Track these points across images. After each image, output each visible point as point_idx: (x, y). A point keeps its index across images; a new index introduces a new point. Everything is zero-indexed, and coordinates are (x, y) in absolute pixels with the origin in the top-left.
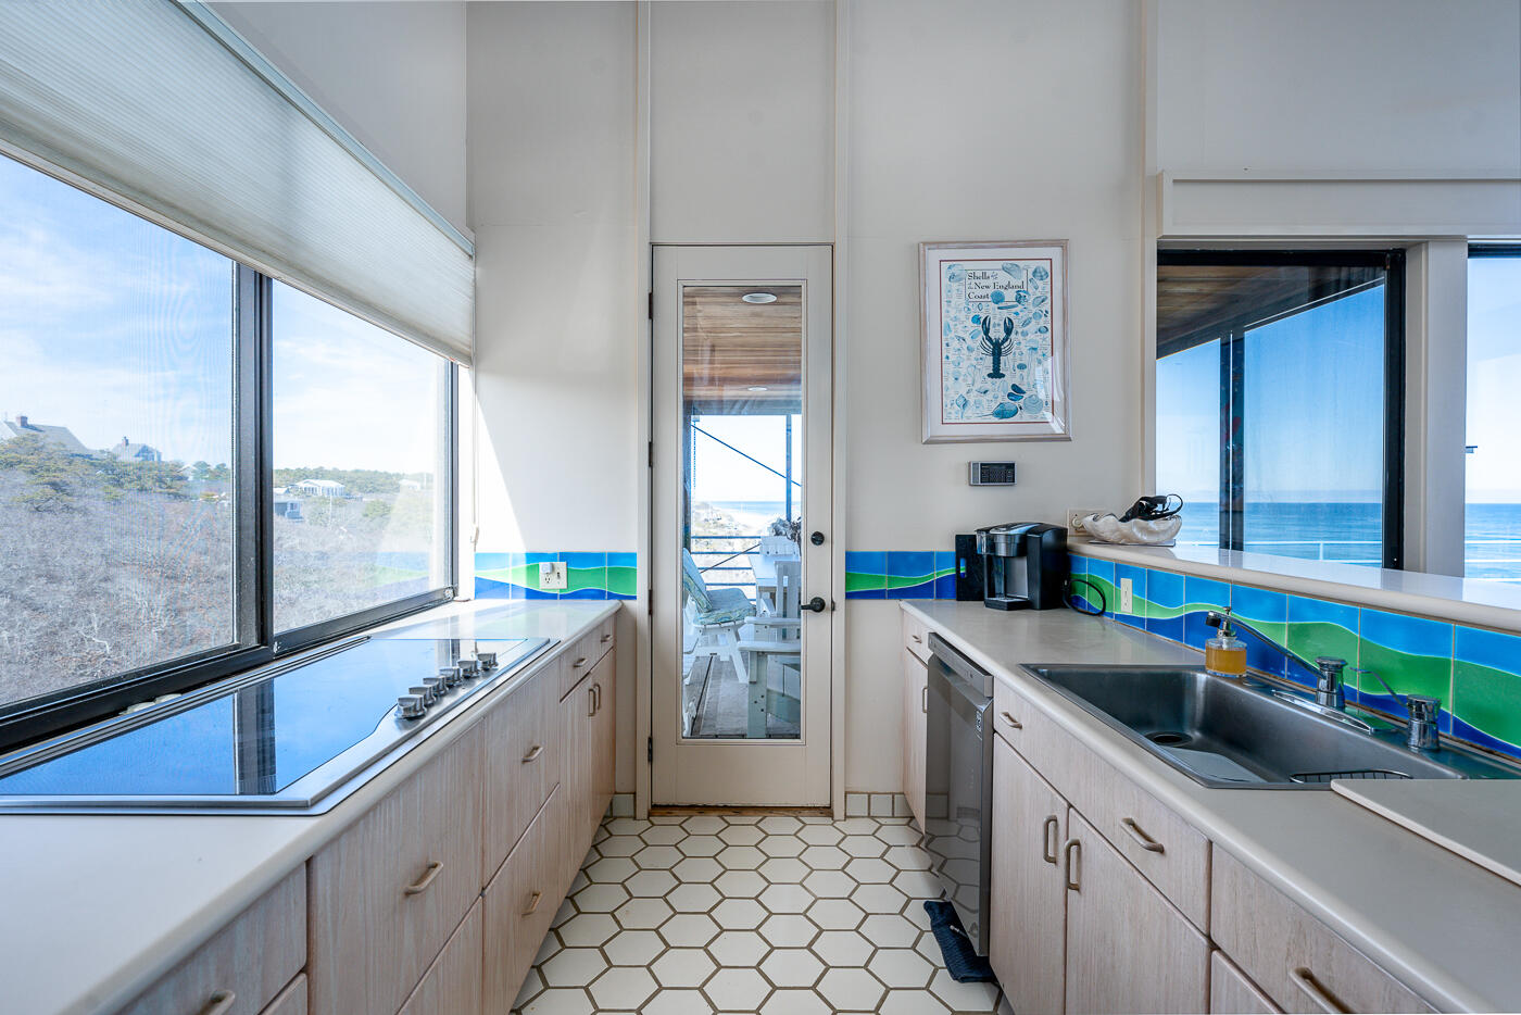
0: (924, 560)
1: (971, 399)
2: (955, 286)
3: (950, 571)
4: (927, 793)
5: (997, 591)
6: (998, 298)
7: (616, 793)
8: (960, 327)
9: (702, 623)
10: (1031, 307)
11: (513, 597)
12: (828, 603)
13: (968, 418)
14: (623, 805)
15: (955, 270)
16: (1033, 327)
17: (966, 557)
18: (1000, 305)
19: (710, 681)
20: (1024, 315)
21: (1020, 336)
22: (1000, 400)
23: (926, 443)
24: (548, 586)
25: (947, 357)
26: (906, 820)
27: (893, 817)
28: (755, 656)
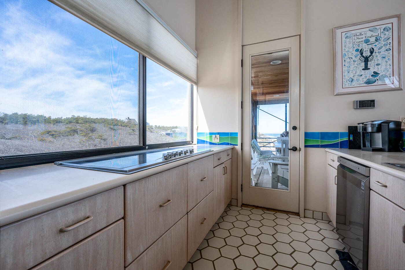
0: (335, 135)
1: (355, 79)
2: (348, 40)
3: (346, 139)
4: (336, 214)
5: (367, 146)
6: (367, 41)
7: (232, 199)
8: (350, 54)
9: (259, 158)
10: (382, 42)
11: (206, 144)
12: (298, 148)
13: (354, 85)
14: (234, 202)
15: (348, 35)
16: (384, 49)
17: (352, 134)
18: (368, 44)
19: (261, 175)
20: (379, 46)
21: (377, 54)
22: (368, 78)
23: (336, 95)
24: (215, 141)
25: (345, 65)
26: (328, 222)
27: (322, 220)
28: (274, 164)
